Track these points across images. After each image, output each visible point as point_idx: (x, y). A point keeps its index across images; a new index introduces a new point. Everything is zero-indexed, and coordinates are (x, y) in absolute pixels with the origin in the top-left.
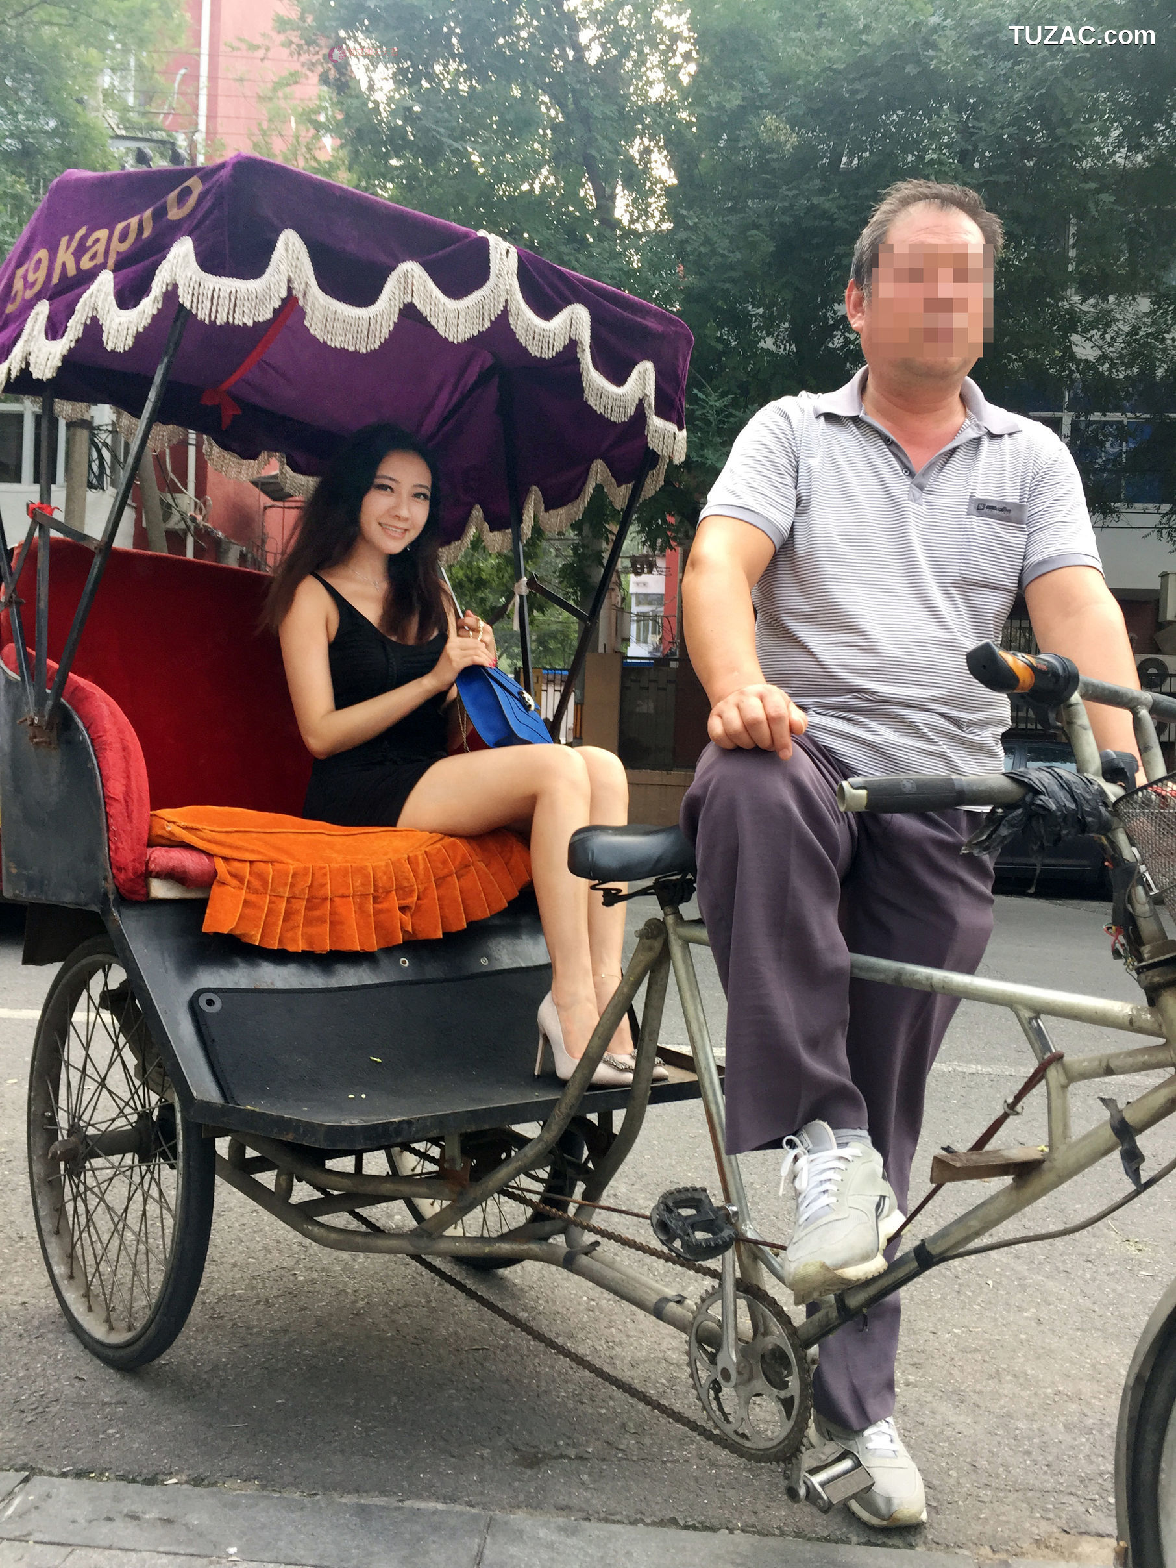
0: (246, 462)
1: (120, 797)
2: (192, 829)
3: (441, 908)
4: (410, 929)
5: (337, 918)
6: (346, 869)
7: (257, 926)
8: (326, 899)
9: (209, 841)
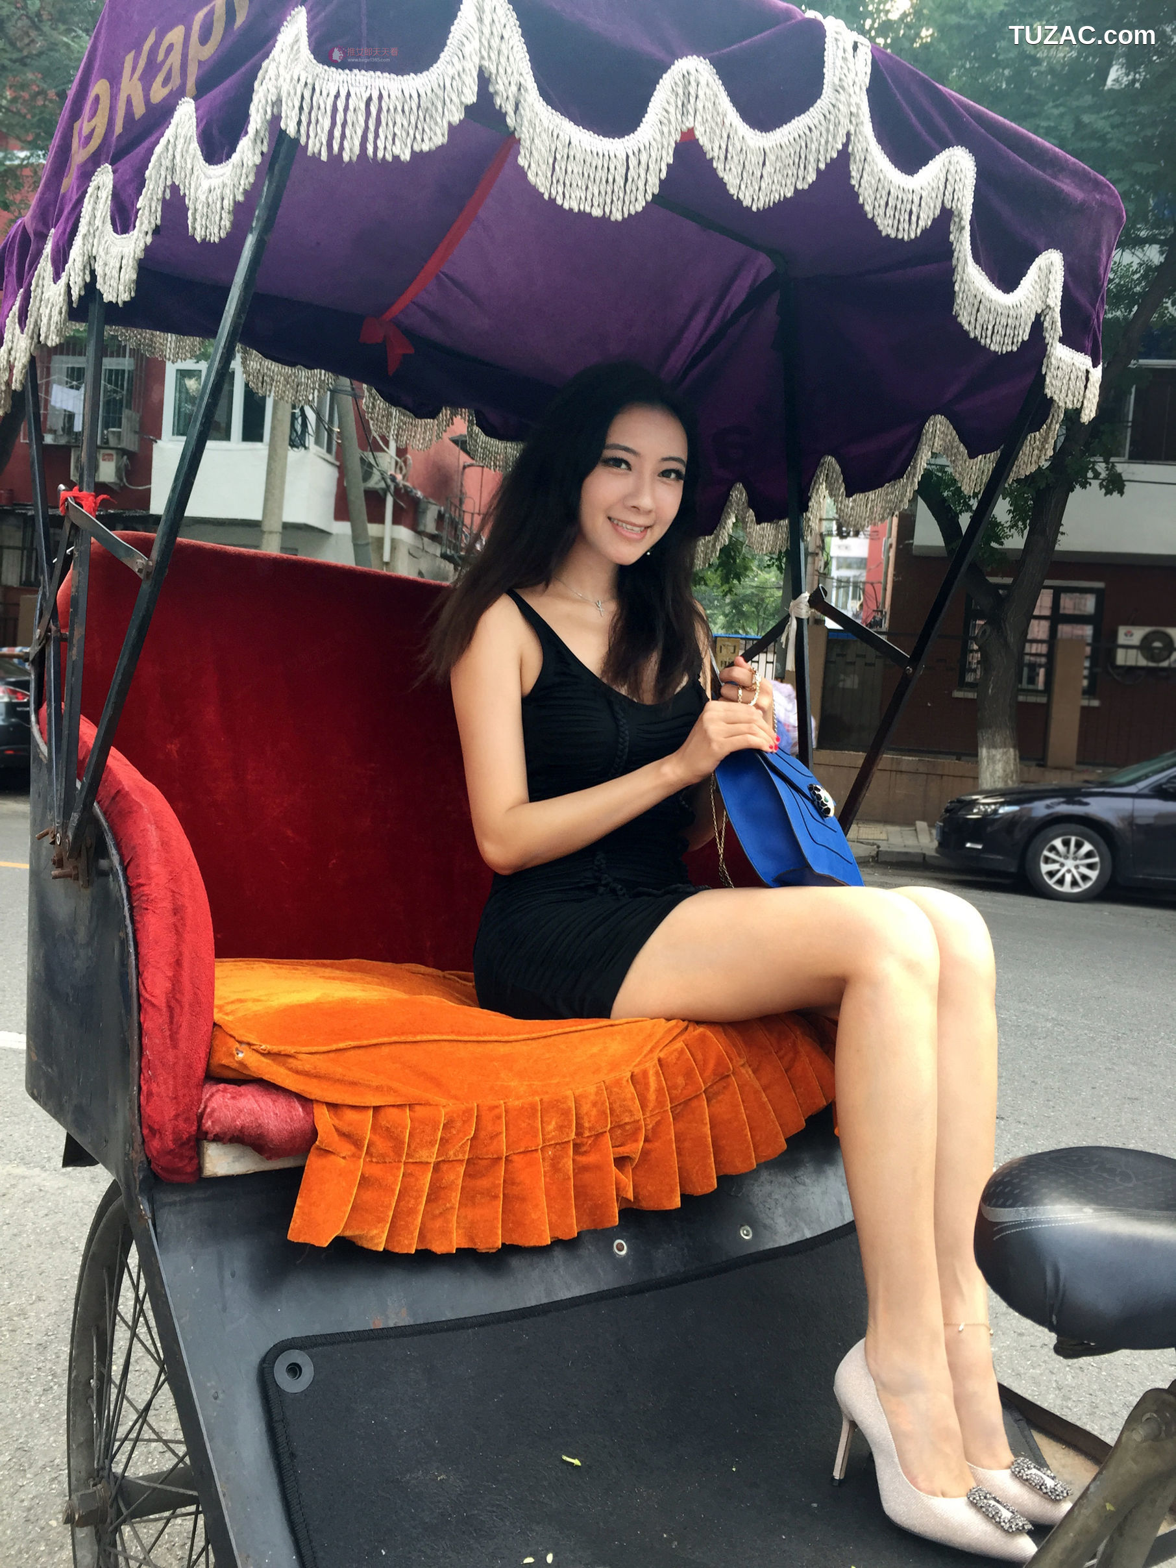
0: (421, 422)
1: (161, 1001)
2: (278, 1054)
3: (679, 1154)
4: (630, 1195)
5: (516, 1190)
6: (533, 1107)
7: (381, 1220)
8: (499, 1159)
9: (306, 1074)
